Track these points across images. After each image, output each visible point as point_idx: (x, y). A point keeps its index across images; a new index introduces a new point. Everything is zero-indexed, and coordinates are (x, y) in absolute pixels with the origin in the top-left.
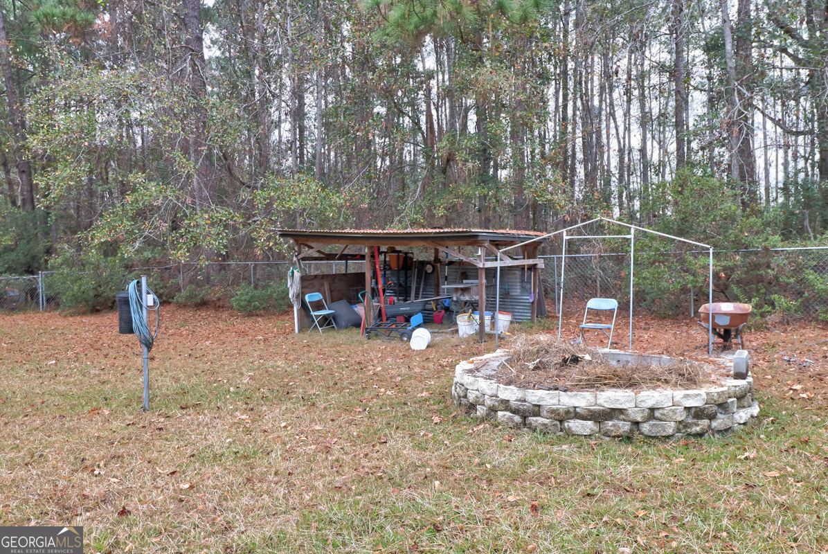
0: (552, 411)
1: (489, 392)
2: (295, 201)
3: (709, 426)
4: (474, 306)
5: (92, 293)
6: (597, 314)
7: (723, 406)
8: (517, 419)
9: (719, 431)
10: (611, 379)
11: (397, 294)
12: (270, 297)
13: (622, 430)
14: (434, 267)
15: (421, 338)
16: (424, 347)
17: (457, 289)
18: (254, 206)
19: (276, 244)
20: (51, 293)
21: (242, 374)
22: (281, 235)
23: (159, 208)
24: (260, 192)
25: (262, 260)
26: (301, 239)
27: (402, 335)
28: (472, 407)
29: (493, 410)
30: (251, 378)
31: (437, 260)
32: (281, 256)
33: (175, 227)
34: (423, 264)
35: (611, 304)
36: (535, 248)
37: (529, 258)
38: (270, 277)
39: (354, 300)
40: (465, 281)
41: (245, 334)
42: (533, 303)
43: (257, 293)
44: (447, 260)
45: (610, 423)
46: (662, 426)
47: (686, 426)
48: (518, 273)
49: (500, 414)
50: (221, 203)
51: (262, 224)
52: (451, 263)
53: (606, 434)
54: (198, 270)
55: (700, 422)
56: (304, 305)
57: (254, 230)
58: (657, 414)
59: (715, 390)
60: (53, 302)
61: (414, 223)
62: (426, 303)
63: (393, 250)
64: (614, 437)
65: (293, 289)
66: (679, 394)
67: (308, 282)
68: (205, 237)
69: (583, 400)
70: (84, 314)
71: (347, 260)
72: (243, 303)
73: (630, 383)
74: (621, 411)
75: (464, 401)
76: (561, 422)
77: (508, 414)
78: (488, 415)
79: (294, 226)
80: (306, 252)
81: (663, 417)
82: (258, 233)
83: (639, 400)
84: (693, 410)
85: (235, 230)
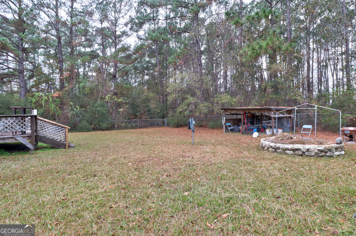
0: (282, 149)
1: (268, 144)
2: (224, 100)
3: (325, 155)
4: (271, 127)
5: (177, 123)
6: (305, 130)
7: (330, 150)
8: (274, 150)
9: (329, 156)
10: (298, 142)
11: (251, 124)
12: (218, 125)
13: (300, 154)
14: (261, 117)
15: (256, 134)
16: (256, 137)
17: (267, 123)
18: (214, 102)
19: (219, 111)
20: (168, 123)
21: (212, 140)
22: (220, 109)
23: (192, 103)
24: (215, 98)
25: (216, 115)
26: (225, 110)
27: (251, 134)
28: (264, 148)
29: (268, 148)
30: (214, 141)
31: (262, 115)
32: (220, 114)
33: (196, 107)
34: (258, 116)
35: (310, 127)
36: (291, 112)
37: (289, 114)
38: (218, 120)
39: (239, 125)
40: (269, 121)
41: (212, 133)
42: (290, 127)
43: (215, 123)
44: (265, 115)
45: (297, 152)
46: (311, 153)
47: (318, 154)
48: (286, 119)
49: (270, 149)
50: (207, 102)
51: (216, 106)
52: (266, 116)
53: (296, 154)
54: (200, 118)
55: (322, 153)
56: (226, 126)
57: (214, 108)
58: (310, 150)
59: (327, 146)
60: (168, 125)
61: (256, 105)
62: (258, 126)
63: (249, 113)
64: (298, 155)
65: (224, 122)
66: (316, 146)
67: (227, 120)
68: (203, 110)
69: (290, 146)
70: (175, 128)
71: (237, 115)
72: (211, 126)
73: (303, 143)
74: (300, 149)
75: (262, 146)
76: (285, 151)
77: (272, 149)
78: (267, 149)
79: (224, 107)
80: (227, 113)
81: (311, 151)
82: (215, 108)
83: (304, 147)
84: (320, 150)
85: (209, 108)
